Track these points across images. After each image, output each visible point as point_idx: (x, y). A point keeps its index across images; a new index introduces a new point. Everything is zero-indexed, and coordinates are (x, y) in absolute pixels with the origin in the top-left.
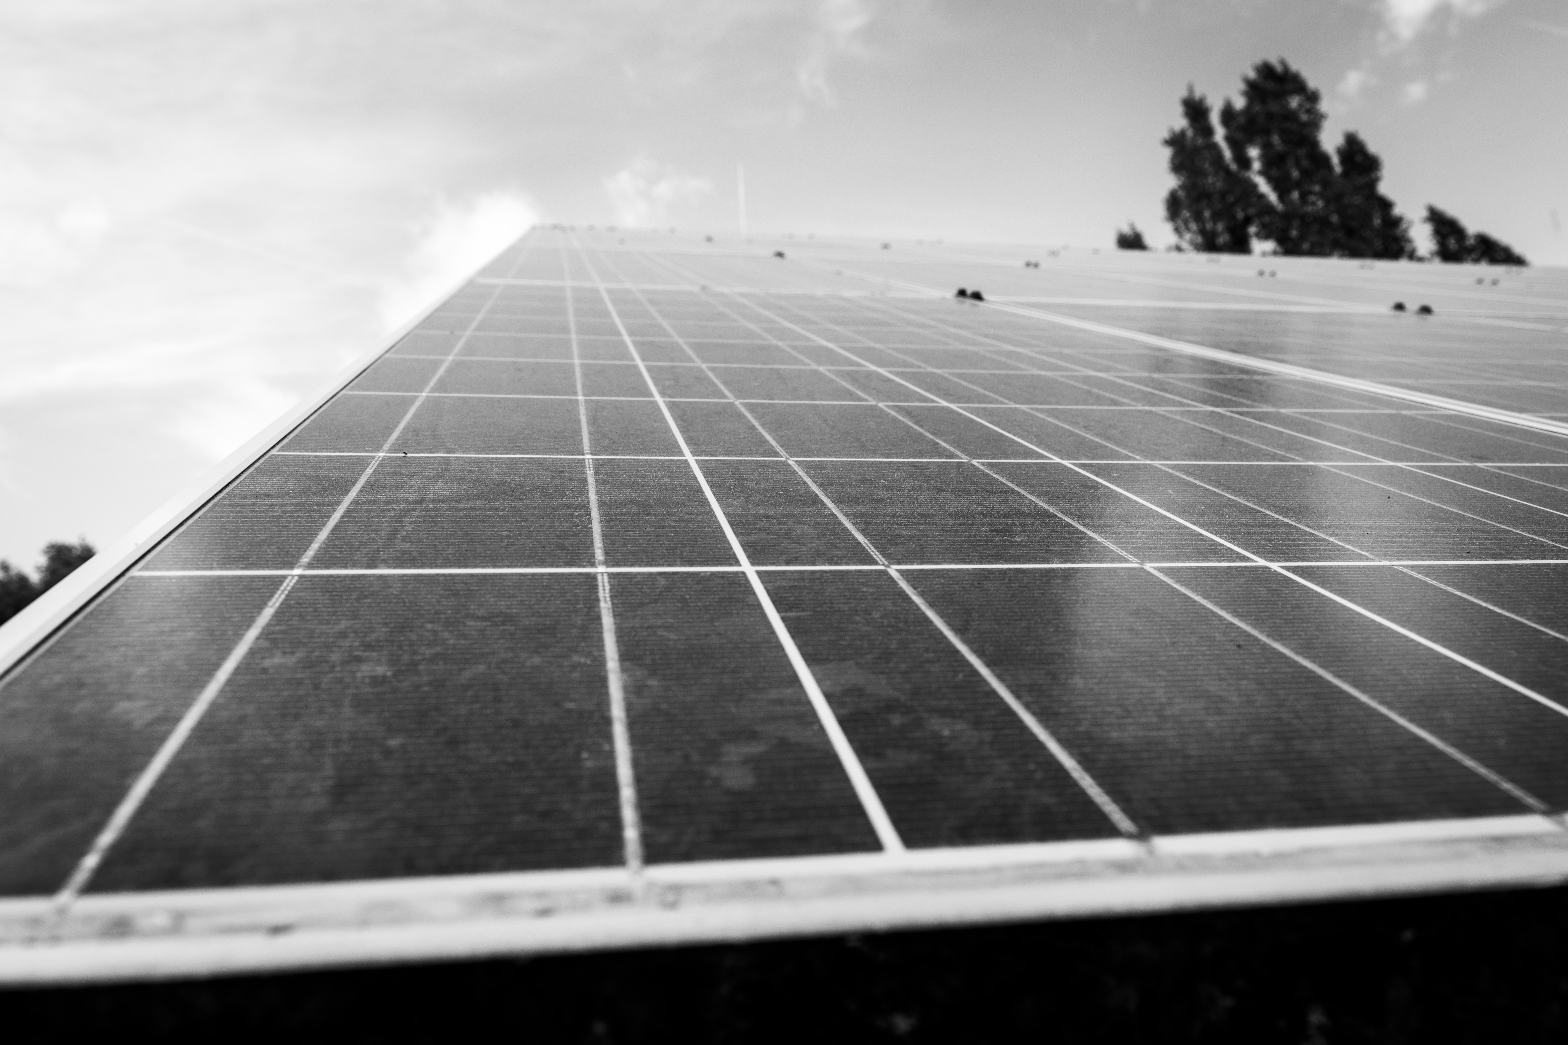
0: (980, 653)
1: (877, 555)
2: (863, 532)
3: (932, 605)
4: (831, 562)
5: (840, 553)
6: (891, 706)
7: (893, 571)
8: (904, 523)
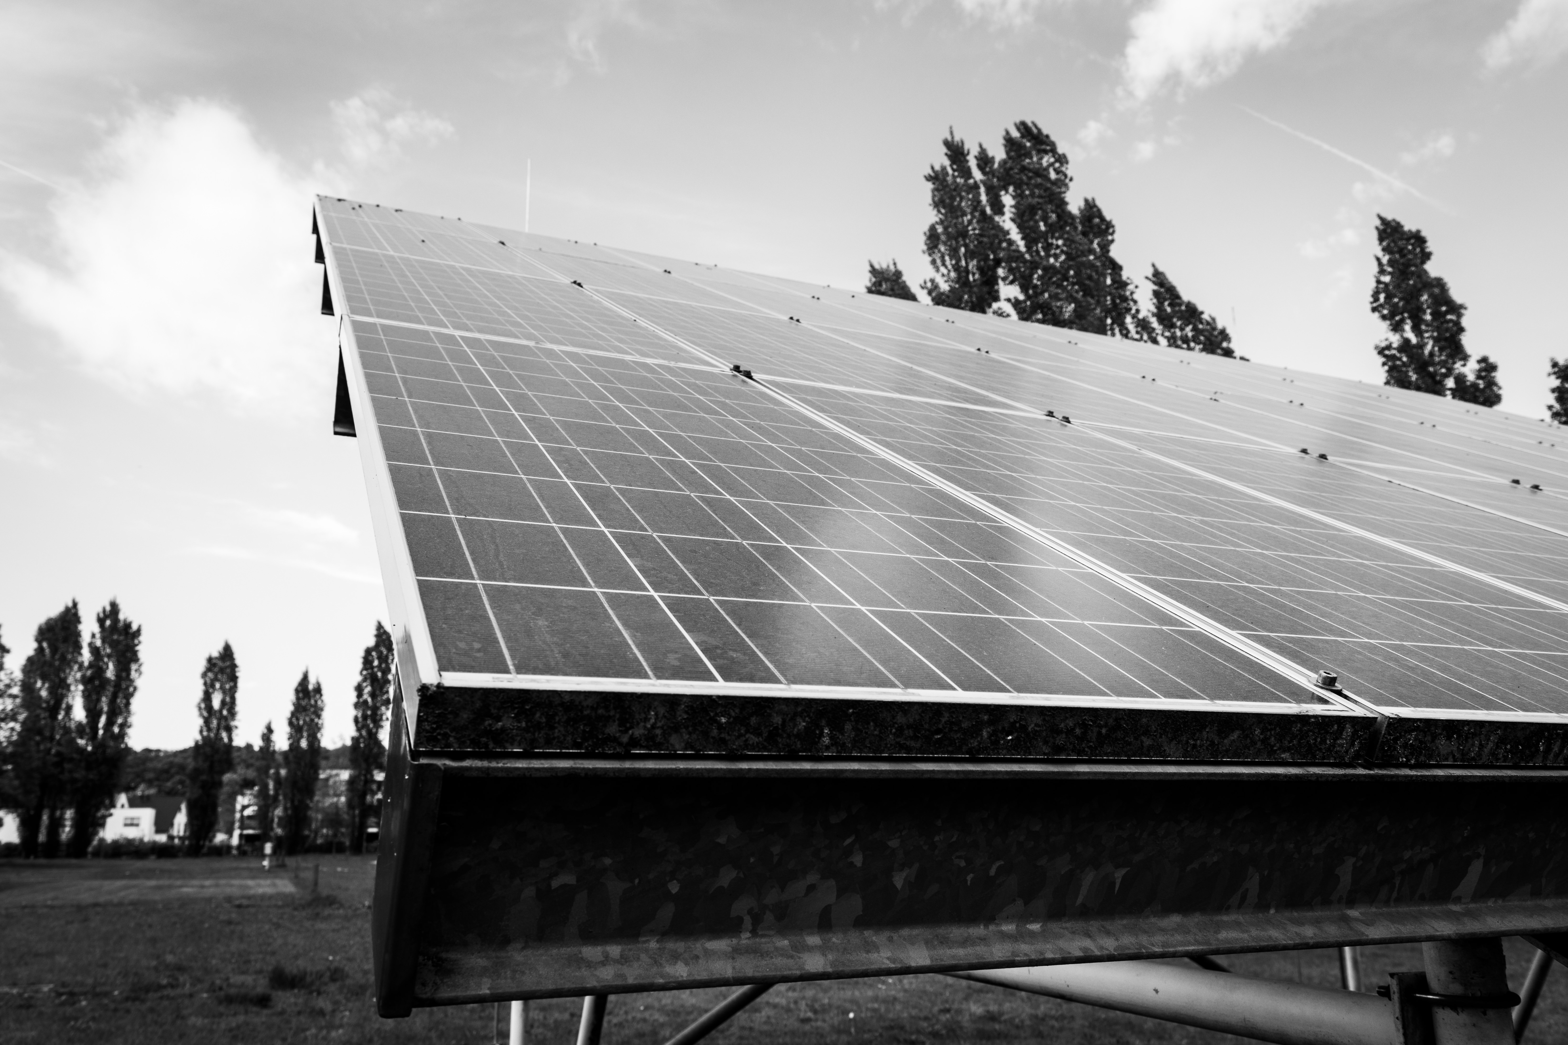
0: (745, 633)
1: (704, 592)
2: (696, 579)
3: (727, 615)
4: (686, 593)
5: (689, 590)
6: (717, 647)
7: (712, 599)
8: (714, 576)
